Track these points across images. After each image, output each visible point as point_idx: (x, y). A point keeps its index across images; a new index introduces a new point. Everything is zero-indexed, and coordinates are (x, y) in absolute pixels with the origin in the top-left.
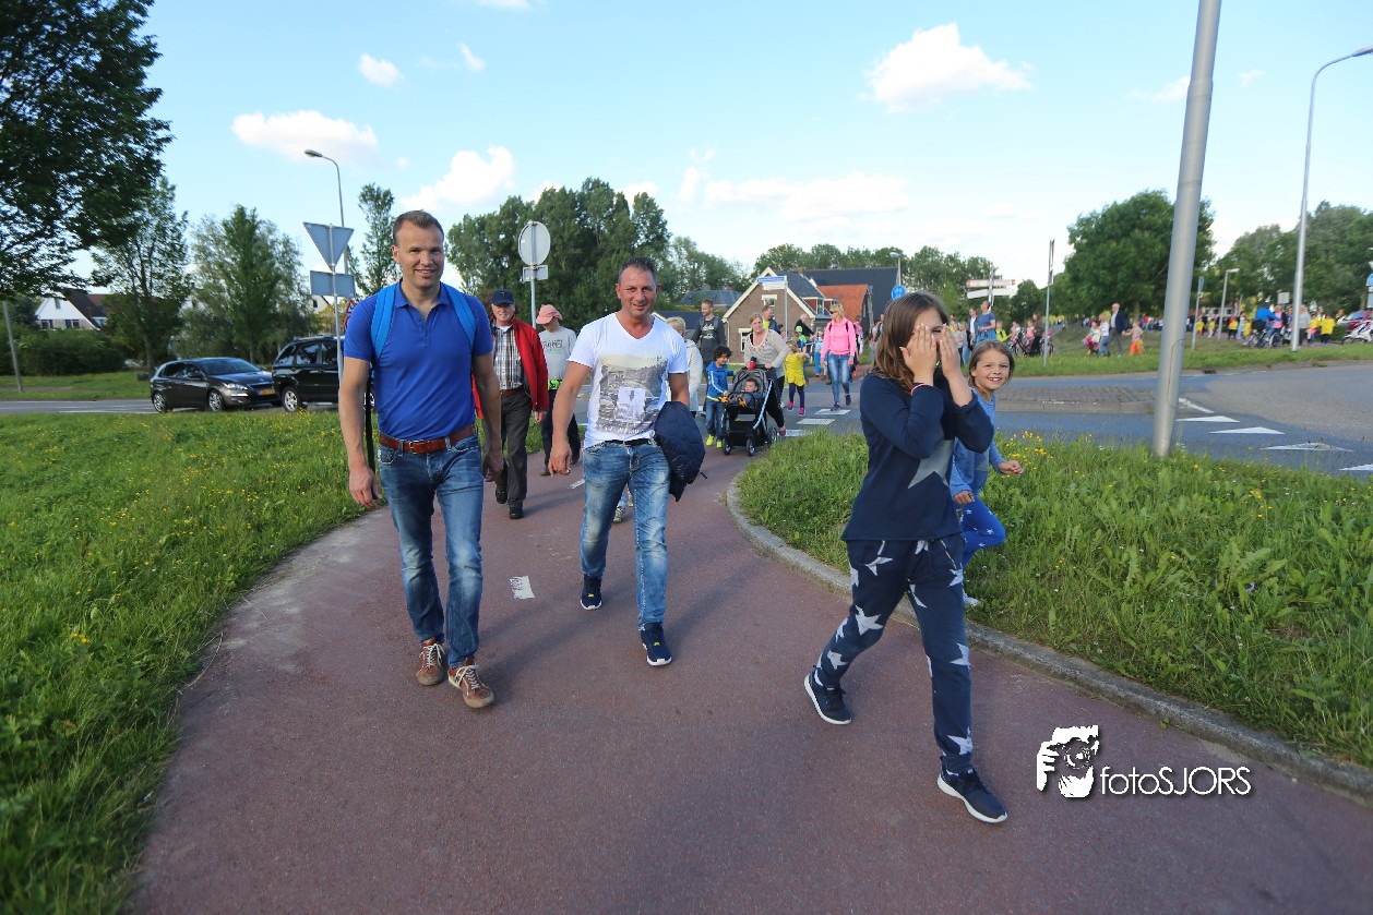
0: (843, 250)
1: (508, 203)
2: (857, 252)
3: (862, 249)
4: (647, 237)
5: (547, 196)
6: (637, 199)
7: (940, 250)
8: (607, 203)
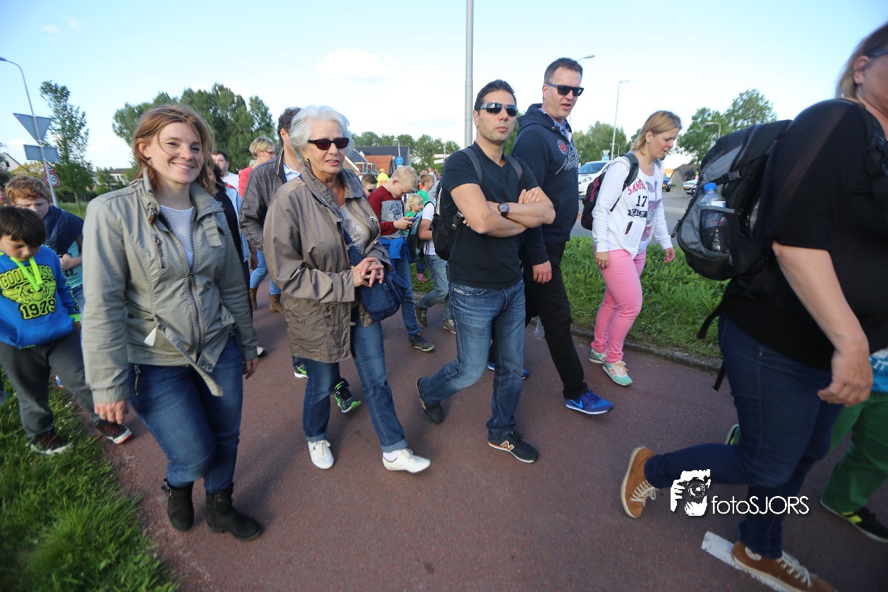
0: (380, 136)
1: (158, 98)
2: (387, 137)
3: (390, 136)
4: (260, 124)
5: (189, 94)
6: (251, 99)
7: (431, 136)
8: (231, 100)
